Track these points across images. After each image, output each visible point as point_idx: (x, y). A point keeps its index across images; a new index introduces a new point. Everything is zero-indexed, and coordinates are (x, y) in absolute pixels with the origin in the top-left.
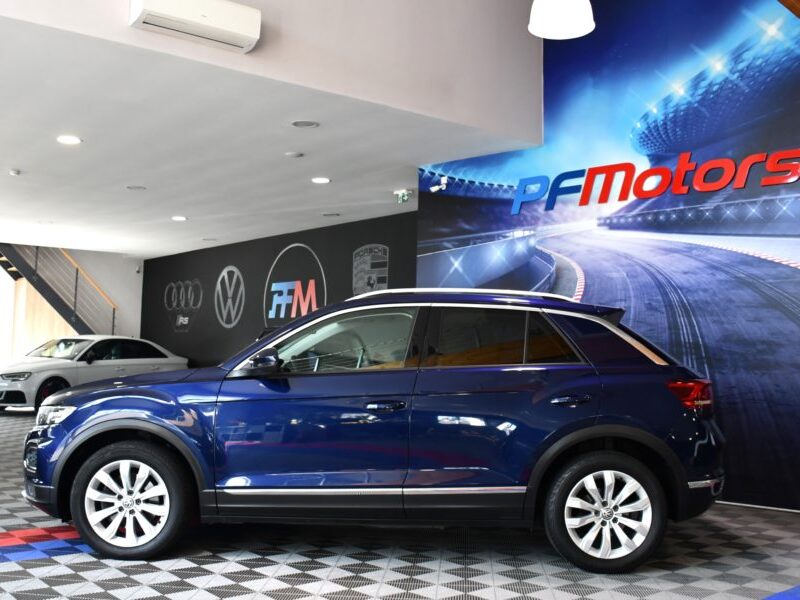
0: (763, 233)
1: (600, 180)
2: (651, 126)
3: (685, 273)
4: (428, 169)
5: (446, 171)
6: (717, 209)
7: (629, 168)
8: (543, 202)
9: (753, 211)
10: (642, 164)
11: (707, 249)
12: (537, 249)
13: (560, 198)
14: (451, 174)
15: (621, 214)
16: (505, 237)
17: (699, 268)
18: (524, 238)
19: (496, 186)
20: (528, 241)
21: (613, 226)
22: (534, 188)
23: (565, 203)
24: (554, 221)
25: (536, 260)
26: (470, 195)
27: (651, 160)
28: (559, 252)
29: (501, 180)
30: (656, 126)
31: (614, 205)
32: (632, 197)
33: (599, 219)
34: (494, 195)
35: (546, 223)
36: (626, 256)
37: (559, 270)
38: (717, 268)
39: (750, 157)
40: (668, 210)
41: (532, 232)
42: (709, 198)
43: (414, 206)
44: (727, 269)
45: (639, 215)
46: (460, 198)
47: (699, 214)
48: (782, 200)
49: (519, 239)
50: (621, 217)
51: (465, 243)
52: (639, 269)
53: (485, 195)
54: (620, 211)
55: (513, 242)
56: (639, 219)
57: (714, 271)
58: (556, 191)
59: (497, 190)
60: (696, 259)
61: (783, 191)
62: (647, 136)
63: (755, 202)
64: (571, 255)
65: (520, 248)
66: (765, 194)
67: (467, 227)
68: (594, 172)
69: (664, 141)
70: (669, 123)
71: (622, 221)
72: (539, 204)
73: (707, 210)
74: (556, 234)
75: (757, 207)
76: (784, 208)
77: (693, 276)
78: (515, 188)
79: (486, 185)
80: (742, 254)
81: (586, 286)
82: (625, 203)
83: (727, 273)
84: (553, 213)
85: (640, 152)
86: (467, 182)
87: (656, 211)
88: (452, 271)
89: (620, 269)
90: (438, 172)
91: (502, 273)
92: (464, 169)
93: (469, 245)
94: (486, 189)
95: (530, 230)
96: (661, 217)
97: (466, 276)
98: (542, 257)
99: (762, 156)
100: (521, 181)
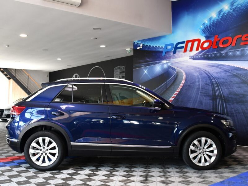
0: (242, 60)
1: (190, 44)
2: (206, 27)
3: (217, 73)
4: (136, 42)
5: (142, 42)
6: (227, 53)
7: (199, 40)
9: (238, 53)
10: (203, 39)
11: (224, 65)
12: (170, 66)
13: (177, 50)
14: (143, 43)
16: (160, 63)
17: (221, 71)
18: (166, 63)
20: (168, 64)
21: (194, 59)
22: (169, 47)
23: (179, 52)
24: (176, 58)
25: (170, 70)
26: (149, 50)
27: (206, 38)
28: (177, 67)
29: (159, 45)
30: (207, 27)
31: (194, 52)
32: (200, 50)
33: (190, 56)
34: (157, 50)
35: (173, 58)
36: (199, 68)
37: (177, 73)
38: (227, 71)
39: (237, 36)
40: (211, 53)
42: (224, 49)
43: (132, 54)
44: (230, 71)
45: (202, 55)
46: (146, 51)
47: (221, 54)
48: (247, 49)
49: (165, 63)
50: (197, 56)
51: (148, 65)
52: (202, 72)
53: (154, 50)
54: (196, 54)
55: (163, 64)
56: (202, 56)
57: (226, 72)
58: (176, 48)
59: (158, 48)
60: (220, 69)
61: (247, 47)
62: (204, 30)
63: (238, 50)
64: (181, 68)
65: (165, 66)
66: (241, 47)
67: (149, 60)
68: (188, 42)
69: (209, 31)
70: (211, 26)
71: (197, 57)
72: (171, 52)
73: (224, 53)
74: (176, 62)
75: (239, 52)
76: (247, 52)
77: (220, 74)
78: (164, 47)
79: (154, 46)
80: (234, 67)
81: (186, 78)
82: (198, 52)
83: (230, 73)
84: (175, 55)
85: (202, 35)
86: (148, 46)
87: (207, 54)
88: (144, 74)
89: (197, 72)
90: (139, 43)
91: (160, 74)
92: (148, 42)
93: (149, 65)
94: (155, 48)
95: (168, 60)
96: (209, 56)
97: (149, 76)
98: (172, 69)
99: (240, 36)
100: (165, 45)
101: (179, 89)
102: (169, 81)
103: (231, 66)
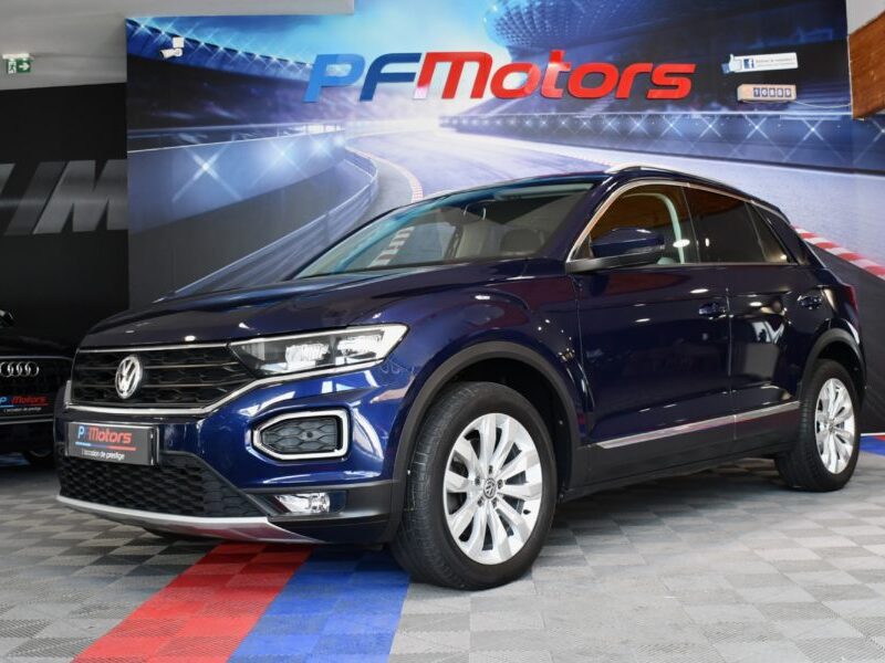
0: (648, 151)
1: (442, 70)
2: (513, 12)
4: (145, 24)
5: (182, 29)
6: (596, 119)
7: (485, 61)
8: (356, 89)
9: (638, 125)
10: (501, 57)
12: (346, 152)
13: (380, 86)
14: (190, 34)
15: (473, 114)
16: (292, 132)
18: (325, 135)
19: (274, 59)
20: (332, 139)
21: (461, 129)
22: (340, 70)
23: (390, 93)
24: (373, 116)
25: (346, 166)
26: (227, 68)
27: (512, 53)
28: (381, 157)
29: (289, 53)
30: (519, 13)
31: (463, 101)
32: (488, 95)
33: (443, 118)
34: (272, 73)
35: (360, 117)
36: (482, 167)
37: (382, 181)
39: (635, 65)
40: (535, 115)
41: (338, 128)
42: (587, 105)
43: (117, 74)
45: (498, 118)
46: (209, 71)
47: (575, 124)
48: (668, 116)
49: (317, 136)
50: (472, 118)
51: (224, 136)
53: (256, 71)
54: (471, 110)
55: (307, 139)
56: (498, 122)
58: (377, 76)
59: (276, 66)
61: (669, 107)
62: (506, 24)
63: (639, 116)
64: (401, 162)
65: (320, 148)
66: (649, 107)
67: (224, 114)
68: (433, 59)
69: (528, 32)
70: (535, 12)
71: (475, 122)
72: (348, 91)
73: (584, 119)
74: (378, 133)
75: (642, 120)
76: (671, 125)
78: (308, 66)
79: (257, 56)
82: (478, 102)
84: (373, 105)
85: (498, 43)
86: (221, 49)
87: (519, 114)
88: (197, 175)
90: (165, 29)
91: (289, 181)
92: (217, 30)
93: (228, 139)
94: (258, 62)
95: (335, 125)
96: (527, 123)
97: (225, 185)
98: (356, 162)
99: (648, 67)
100: (319, 57)
101: (393, 248)
102: (337, 214)
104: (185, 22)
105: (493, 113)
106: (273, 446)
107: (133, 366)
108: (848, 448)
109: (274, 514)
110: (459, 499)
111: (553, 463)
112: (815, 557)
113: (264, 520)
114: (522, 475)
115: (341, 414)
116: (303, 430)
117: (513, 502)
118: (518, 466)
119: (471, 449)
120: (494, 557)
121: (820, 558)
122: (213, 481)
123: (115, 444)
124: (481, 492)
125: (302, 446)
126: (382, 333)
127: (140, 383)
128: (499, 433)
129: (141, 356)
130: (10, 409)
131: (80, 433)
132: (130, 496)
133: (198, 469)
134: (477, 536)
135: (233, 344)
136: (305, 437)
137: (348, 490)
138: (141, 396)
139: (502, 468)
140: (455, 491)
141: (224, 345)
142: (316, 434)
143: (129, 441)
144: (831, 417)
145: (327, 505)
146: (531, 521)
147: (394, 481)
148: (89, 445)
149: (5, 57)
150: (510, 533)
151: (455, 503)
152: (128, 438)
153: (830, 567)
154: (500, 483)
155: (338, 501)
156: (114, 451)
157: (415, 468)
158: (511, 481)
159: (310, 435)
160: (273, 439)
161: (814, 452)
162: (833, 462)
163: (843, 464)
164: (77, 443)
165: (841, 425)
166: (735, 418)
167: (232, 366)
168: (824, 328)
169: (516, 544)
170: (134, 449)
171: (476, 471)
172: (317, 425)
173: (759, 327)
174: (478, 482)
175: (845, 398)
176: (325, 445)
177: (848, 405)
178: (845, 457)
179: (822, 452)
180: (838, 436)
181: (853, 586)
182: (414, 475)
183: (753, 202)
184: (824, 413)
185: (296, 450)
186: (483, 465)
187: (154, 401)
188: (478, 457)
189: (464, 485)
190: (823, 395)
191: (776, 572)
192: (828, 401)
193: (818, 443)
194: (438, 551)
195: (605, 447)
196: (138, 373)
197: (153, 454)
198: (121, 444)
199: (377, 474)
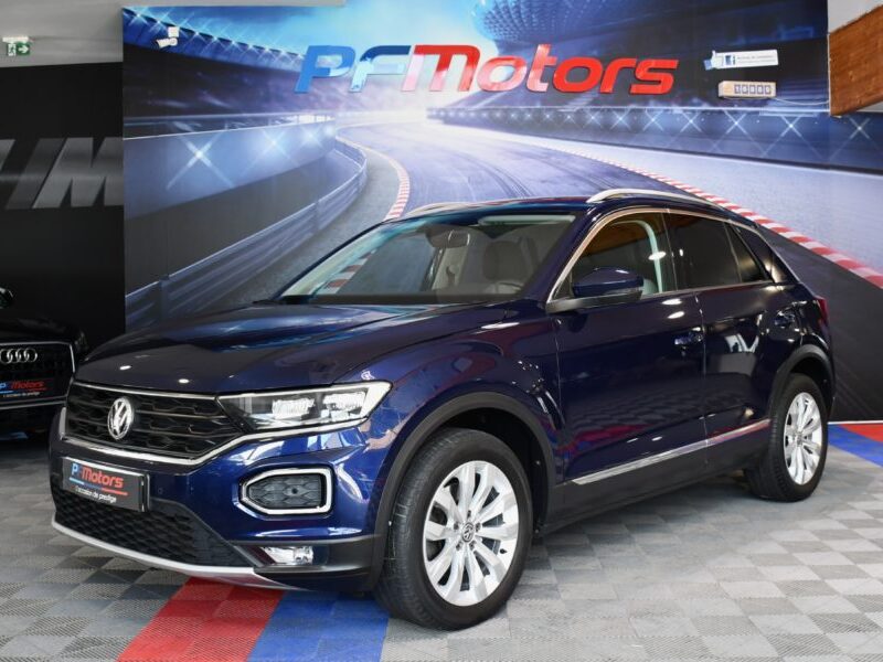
0: (630, 144)
2: (500, 6)
3: (543, 182)
4: (141, 13)
5: (176, 19)
6: (580, 113)
7: (472, 52)
8: (345, 81)
9: (620, 119)
10: (489, 50)
11: (568, 156)
12: (337, 142)
14: (185, 24)
15: (460, 106)
16: (283, 121)
17: (558, 177)
18: (315, 125)
19: (267, 49)
20: (321, 130)
21: (448, 121)
22: (330, 61)
23: (380, 86)
24: (363, 107)
25: (335, 156)
26: (221, 57)
27: (499, 47)
28: (371, 147)
29: (281, 43)
30: (507, 7)
31: (451, 95)
32: (476, 88)
33: (430, 109)
34: (264, 63)
35: (349, 108)
36: (468, 158)
37: (369, 168)
38: (580, 178)
39: (616, 61)
40: (521, 107)
41: (329, 119)
42: (571, 99)
44: (591, 180)
45: (484, 110)
46: (203, 60)
47: (559, 118)
48: (650, 111)
49: (308, 126)
50: (459, 110)
51: (218, 125)
52: (483, 172)
53: (248, 61)
54: (459, 103)
55: (297, 128)
56: (485, 115)
57: (576, 181)
59: (268, 56)
60: (556, 167)
61: (652, 102)
62: (494, 17)
63: (622, 111)
64: (389, 152)
65: (310, 138)
66: (631, 102)
67: (218, 103)
68: (424, 50)
69: (515, 26)
70: (522, 6)
71: (462, 114)
73: (569, 113)
74: (368, 124)
75: (625, 115)
76: (653, 120)
77: (553, 186)
79: (251, 47)
80: (607, 164)
81: (412, 192)
82: (465, 94)
83: (590, 183)
85: (485, 36)
86: (215, 39)
87: (506, 107)
88: (191, 163)
89: (459, 172)
90: (161, 19)
91: (280, 169)
92: (210, 20)
93: (222, 128)
94: (251, 52)
95: (326, 115)
96: (513, 116)
97: (218, 172)
98: (344, 152)
99: (632, 62)
100: (311, 48)
102: (327, 202)
103: (596, 161)
104: (180, 12)
105: (480, 105)
106: (259, 501)
107: (124, 409)
108: (815, 458)
109: (260, 565)
110: (438, 547)
111: (529, 503)
112: (778, 594)
113: (250, 571)
114: (500, 517)
115: (326, 472)
116: (289, 487)
117: (489, 543)
118: (496, 508)
119: (450, 498)
120: (470, 598)
121: (784, 596)
122: (201, 531)
123: (108, 487)
124: (459, 537)
125: (287, 502)
126: (366, 391)
127: (132, 426)
128: (478, 478)
129: (132, 398)
130: (9, 394)
131: (74, 470)
132: (122, 535)
133: (187, 519)
134: (455, 578)
135: (221, 397)
136: (290, 494)
137: (331, 546)
138: (134, 439)
139: (481, 512)
140: (434, 539)
141: (213, 398)
142: (301, 491)
143: (120, 486)
144: (800, 430)
145: (310, 556)
146: (506, 561)
147: (375, 535)
148: (82, 483)
149: (5, 40)
150: (486, 572)
151: (433, 550)
152: (119, 483)
153: (793, 610)
154: (478, 526)
155: (321, 555)
156: (106, 494)
157: (395, 519)
158: (487, 524)
159: (295, 491)
160: (260, 494)
161: (782, 463)
162: (799, 474)
163: (809, 474)
164: (71, 479)
165: (810, 436)
166: (707, 443)
167: (220, 420)
168: (796, 344)
169: (492, 584)
170: (125, 494)
171: (455, 517)
172: (302, 482)
173: (732, 340)
174: (456, 527)
175: (814, 410)
176: (310, 501)
177: (816, 417)
178: (812, 468)
179: (789, 464)
180: (805, 447)
181: (813, 636)
182: (395, 527)
183: (730, 221)
184: (792, 427)
185: (281, 505)
186: (461, 510)
187: (145, 446)
188: (457, 503)
189: (443, 533)
190: (792, 410)
191: (741, 614)
192: (797, 416)
193: (786, 457)
194: (417, 599)
195: (581, 483)
196: (129, 416)
197: (144, 500)
198: (113, 488)
199: (359, 531)
